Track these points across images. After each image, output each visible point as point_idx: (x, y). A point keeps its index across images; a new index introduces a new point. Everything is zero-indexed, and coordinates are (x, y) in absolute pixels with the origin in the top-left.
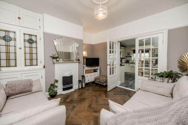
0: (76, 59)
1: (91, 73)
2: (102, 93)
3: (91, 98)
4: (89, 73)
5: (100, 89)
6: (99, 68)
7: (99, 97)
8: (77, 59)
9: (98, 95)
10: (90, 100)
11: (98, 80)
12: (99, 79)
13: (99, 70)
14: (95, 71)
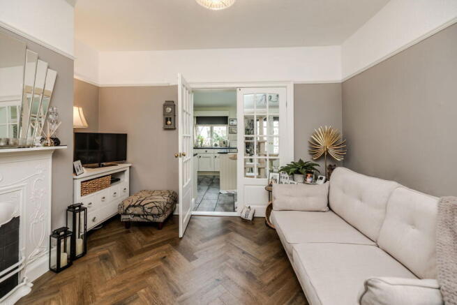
0: (43, 139)
1: (101, 188)
2: (166, 250)
3: (143, 291)
4: (94, 190)
5: (150, 239)
6: (128, 169)
7: (166, 269)
8: (49, 135)
9: (160, 263)
10: (143, 297)
11: (138, 210)
12: (139, 205)
13: (127, 173)
14: (115, 179)
